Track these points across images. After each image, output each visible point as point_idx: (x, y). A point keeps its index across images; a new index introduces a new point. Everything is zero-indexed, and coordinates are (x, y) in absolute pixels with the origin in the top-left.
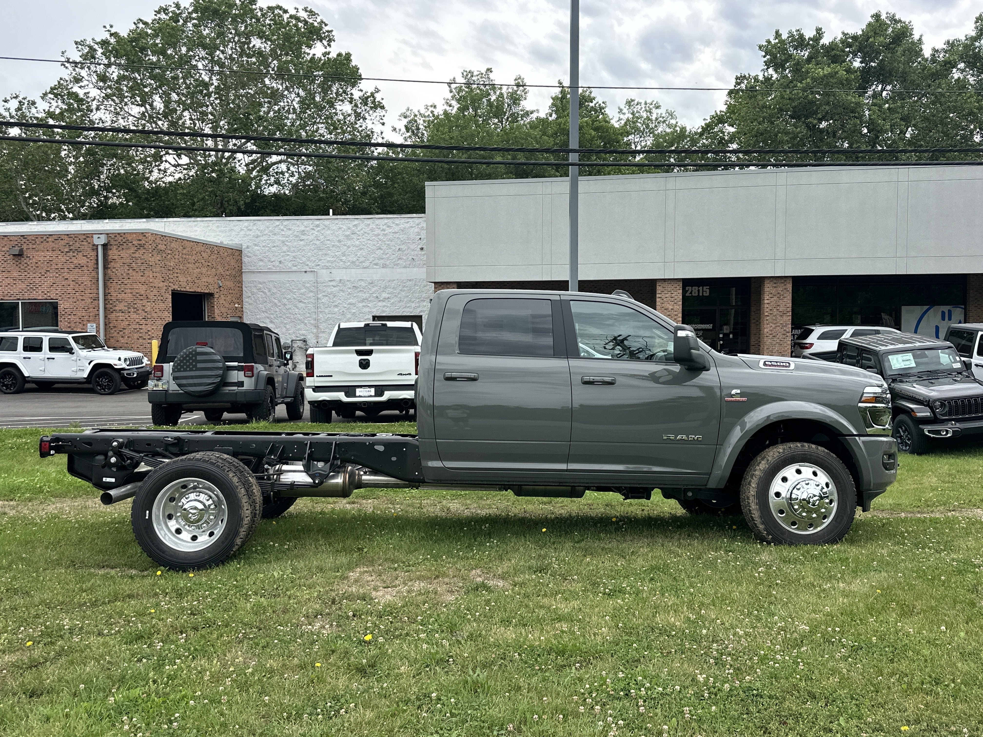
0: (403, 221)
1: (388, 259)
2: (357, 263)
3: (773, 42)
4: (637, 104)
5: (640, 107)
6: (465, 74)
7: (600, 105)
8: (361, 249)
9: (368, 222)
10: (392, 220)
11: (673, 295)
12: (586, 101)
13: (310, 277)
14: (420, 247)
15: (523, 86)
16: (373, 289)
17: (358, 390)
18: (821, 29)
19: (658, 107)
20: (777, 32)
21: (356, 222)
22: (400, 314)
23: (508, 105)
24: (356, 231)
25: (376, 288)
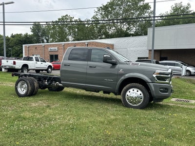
6: (175, 4)
13: (126, 50)
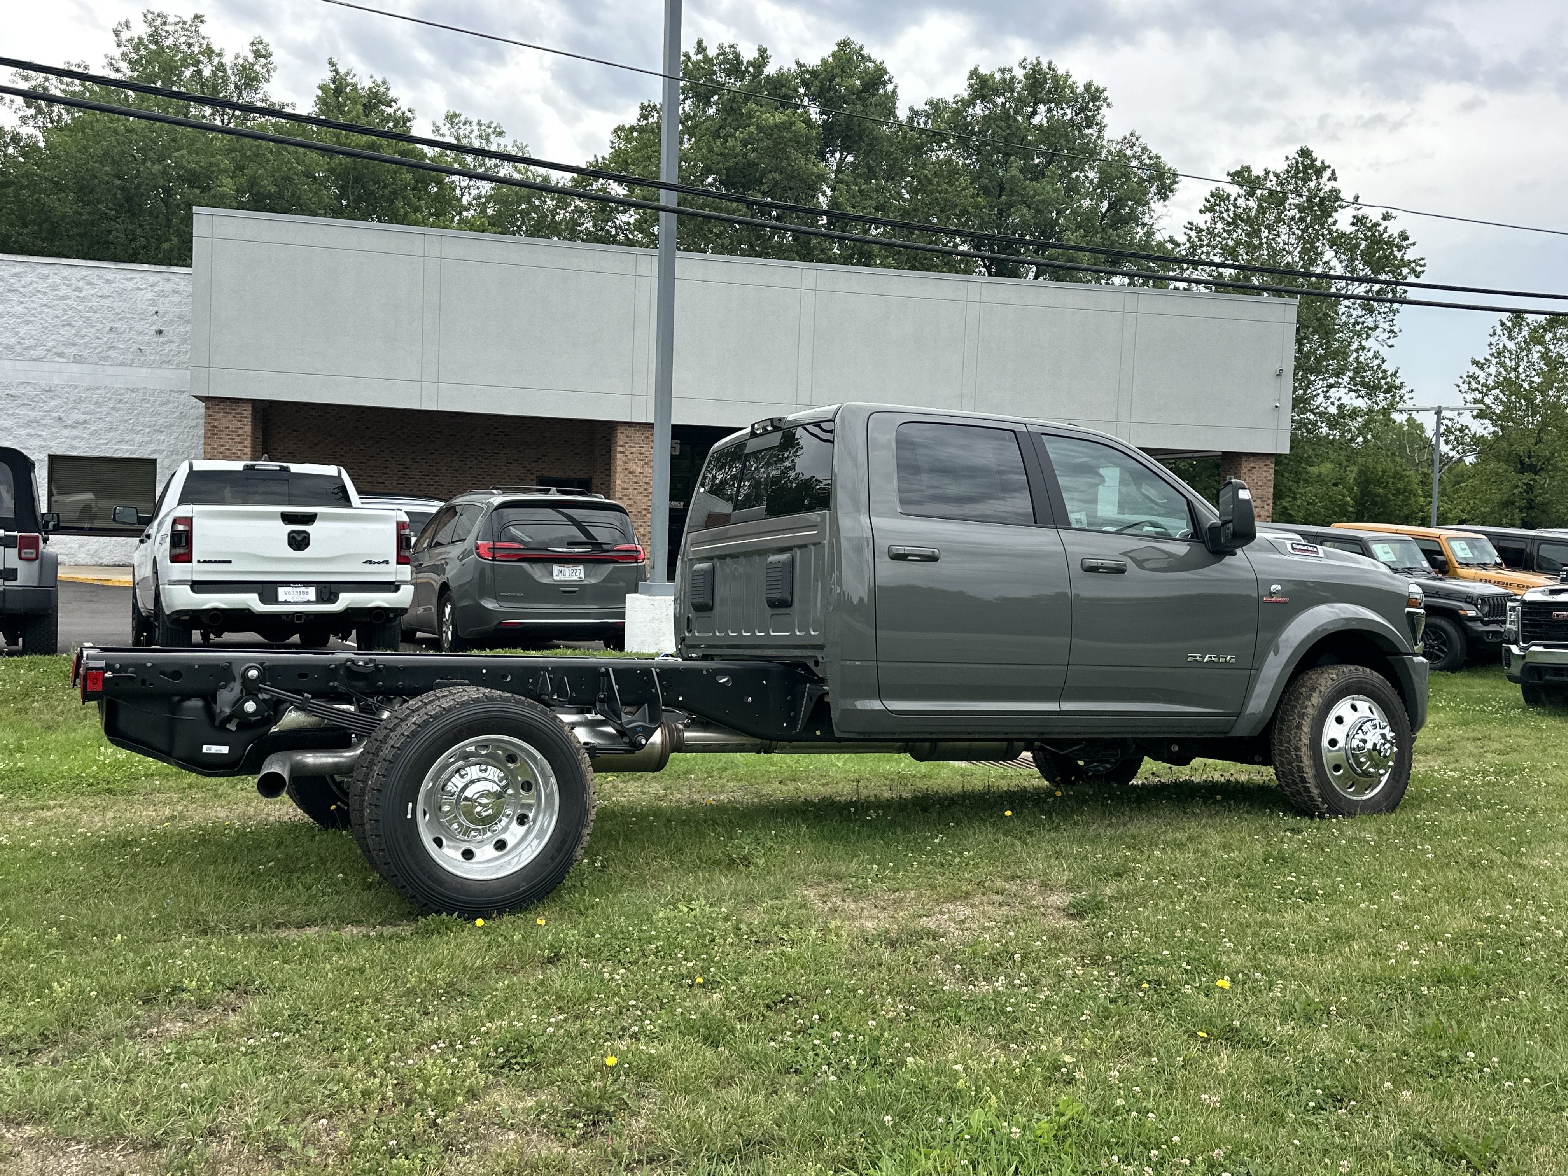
0: (120, 275)
1: (86, 345)
2: (18, 349)
3: (694, 58)
4: (465, 124)
5: (469, 129)
6: (150, 17)
7: (403, 113)
8: (27, 323)
9: (46, 270)
10: (97, 272)
11: (643, 450)
12: (380, 102)
14: (155, 327)
15: (265, 57)
16: (53, 403)
17: (282, 590)
18: (765, 50)
19: (501, 134)
20: (700, 43)
21: (18, 269)
22: (109, 455)
23: (236, 87)
24: (18, 286)
25: (59, 400)
